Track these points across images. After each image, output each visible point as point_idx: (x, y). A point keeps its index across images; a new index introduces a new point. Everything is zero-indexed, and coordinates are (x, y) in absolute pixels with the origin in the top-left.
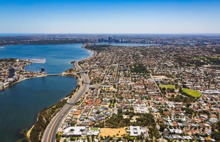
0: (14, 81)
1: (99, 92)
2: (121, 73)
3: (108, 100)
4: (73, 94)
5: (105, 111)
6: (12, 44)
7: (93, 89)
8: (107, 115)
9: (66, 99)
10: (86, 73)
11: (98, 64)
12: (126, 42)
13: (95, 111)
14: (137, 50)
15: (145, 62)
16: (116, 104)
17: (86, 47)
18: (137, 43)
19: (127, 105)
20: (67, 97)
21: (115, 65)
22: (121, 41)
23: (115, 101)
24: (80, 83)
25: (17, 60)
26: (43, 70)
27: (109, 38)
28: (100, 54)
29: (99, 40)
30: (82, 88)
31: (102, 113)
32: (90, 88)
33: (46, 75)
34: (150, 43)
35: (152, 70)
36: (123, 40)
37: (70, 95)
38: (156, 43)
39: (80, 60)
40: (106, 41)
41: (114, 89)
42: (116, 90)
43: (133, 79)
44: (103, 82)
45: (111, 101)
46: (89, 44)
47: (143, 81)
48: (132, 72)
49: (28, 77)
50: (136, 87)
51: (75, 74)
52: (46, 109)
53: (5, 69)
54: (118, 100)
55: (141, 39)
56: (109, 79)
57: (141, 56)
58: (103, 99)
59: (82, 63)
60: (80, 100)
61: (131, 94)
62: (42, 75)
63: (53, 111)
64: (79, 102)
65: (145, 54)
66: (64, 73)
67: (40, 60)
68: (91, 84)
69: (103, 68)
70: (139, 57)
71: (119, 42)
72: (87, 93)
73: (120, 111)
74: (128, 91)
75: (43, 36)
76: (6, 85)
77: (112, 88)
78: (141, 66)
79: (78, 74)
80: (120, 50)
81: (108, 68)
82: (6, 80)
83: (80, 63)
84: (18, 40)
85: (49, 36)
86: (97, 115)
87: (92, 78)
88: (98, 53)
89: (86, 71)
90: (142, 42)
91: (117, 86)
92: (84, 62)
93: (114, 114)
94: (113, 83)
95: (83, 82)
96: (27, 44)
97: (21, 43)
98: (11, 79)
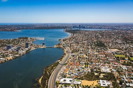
0: (28, 50)
1: (77, 59)
2: (89, 47)
3: (84, 63)
4: (62, 59)
5: (83, 70)
6: (25, 29)
7: (73, 56)
8: (85, 72)
9: (58, 61)
10: (68, 46)
11: (74, 41)
12: (90, 28)
13: (76, 69)
14: (97, 33)
15: (103, 40)
16: (89, 65)
17: (66, 31)
18: (96, 28)
19: (96, 66)
20: (59, 60)
21: (84, 42)
22: (86, 27)
23: (88, 64)
24: (65, 52)
25: (29, 38)
26: (44, 44)
27: (79, 26)
28: (75, 35)
29: (73, 27)
30: (67, 55)
31: (81, 71)
32: (72, 56)
33: (45, 47)
34: (104, 29)
35: (108, 45)
36: (88, 27)
37: (61, 59)
38: (109, 29)
39: (64, 39)
40: (78, 27)
41: (86, 57)
42: (88, 57)
43: (97, 50)
44: (79, 52)
45: (86, 64)
46: (68, 29)
47: (104, 52)
48: (96, 46)
49: (36, 48)
50: (100, 56)
51: (62, 46)
52: (48, 67)
53: (23, 43)
54: (90, 63)
55: (99, 26)
56: (82, 50)
57: (100, 36)
58: (81, 62)
59: (65, 40)
60: (67, 62)
61: (97, 60)
62: (43, 47)
63: (52, 68)
64: (66, 63)
65: (103, 35)
66: (55, 46)
67: (41, 38)
68: (72, 53)
69: (78, 43)
70: (99, 37)
71: (85, 28)
72: (70, 58)
73: (92, 70)
74: (95, 58)
75: (41, 24)
76: (24, 52)
77: (85, 56)
78: (101, 42)
79: (63, 47)
80: (87, 33)
81: (81, 43)
82: (24, 49)
83: (64, 40)
84: (28, 27)
85: (44, 24)
86: (78, 72)
87: (72, 49)
88: (74, 34)
89: (68, 45)
90: (100, 28)
91: (88, 55)
92: (66, 40)
93: (88, 72)
94: (86, 53)
95: (67, 52)
96: (33, 29)
97: (30, 28)
98: (27, 49)
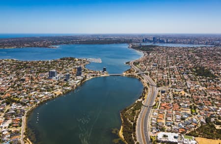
0: (84, 80)
1: (172, 97)
2: (186, 77)
3: (186, 105)
4: (144, 96)
5: (190, 118)
6: (65, 43)
7: (163, 92)
8: (195, 123)
9: (140, 100)
10: (147, 74)
11: (154, 65)
12: (172, 43)
13: (178, 117)
14: (188, 51)
15: (204, 64)
16: (197, 111)
17: (132, 47)
18: (184, 43)
19: (211, 112)
20: (139, 99)
21: (172, 67)
22: (166, 41)
23: (195, 108)
24: (146, 85)
25: (77, 59)
26: (105, 70)
27: (154, 38)
28: (150, 54)
29: (143, 40)
30: (150, 89)
31: (187, 119)
32: (159, 91)
33: (109, 75)
34: (199, 44)
35: (217, 74)
36: (169, 41)
38: (207, 44)
39: (134, 61)
40: (151, 41)
41: (187, 94)
42: (190, 95)
43: (202, 83)
44: (170, 86)
45: (191, 107)
46: (135, 44)
47: (215, 86)
48: (197, 75)
49: (93, 76)
50: (212, 93)
51: (136, 75)
52: (126, 110)
53: (69, 67)
54: (198, 106)
55: (187, 39)
56: (175, 83)
57: (197, 58)
58: (181, 104)
59: (138, 64)
60: (154, 103)
61: (209, 100)
62: (105, 75)
63: (134, 113)
64: (155, 105)
65: (201, 56)
66: (124, 74)
68: (158, 86)
69: (162, 69)
70: (196, 59)
71: (164, 43)
72: (158, 96)
73: (208, 120)
74: (203, 97)
75: (88, 36)
76: (78, 83)
77: (183, 93)
78: (202, 68)
79: (139, 75)
80: (171, 51)
81: (167, 69)
82: (75, 78)
83: (135, 64)
84: (69, 40)
85: (93, 36)
86: (183, 121)
87: (156, 80)
88: (149, 53)
89: (145, 72)
90: (190, 43)
91: (188, 90)
92: (139, 63)
93: (202, 123)
94: (183, 86)
95: (148, 84)
96: (77, 44)
97: (73, 43)
98: (80, 77)
